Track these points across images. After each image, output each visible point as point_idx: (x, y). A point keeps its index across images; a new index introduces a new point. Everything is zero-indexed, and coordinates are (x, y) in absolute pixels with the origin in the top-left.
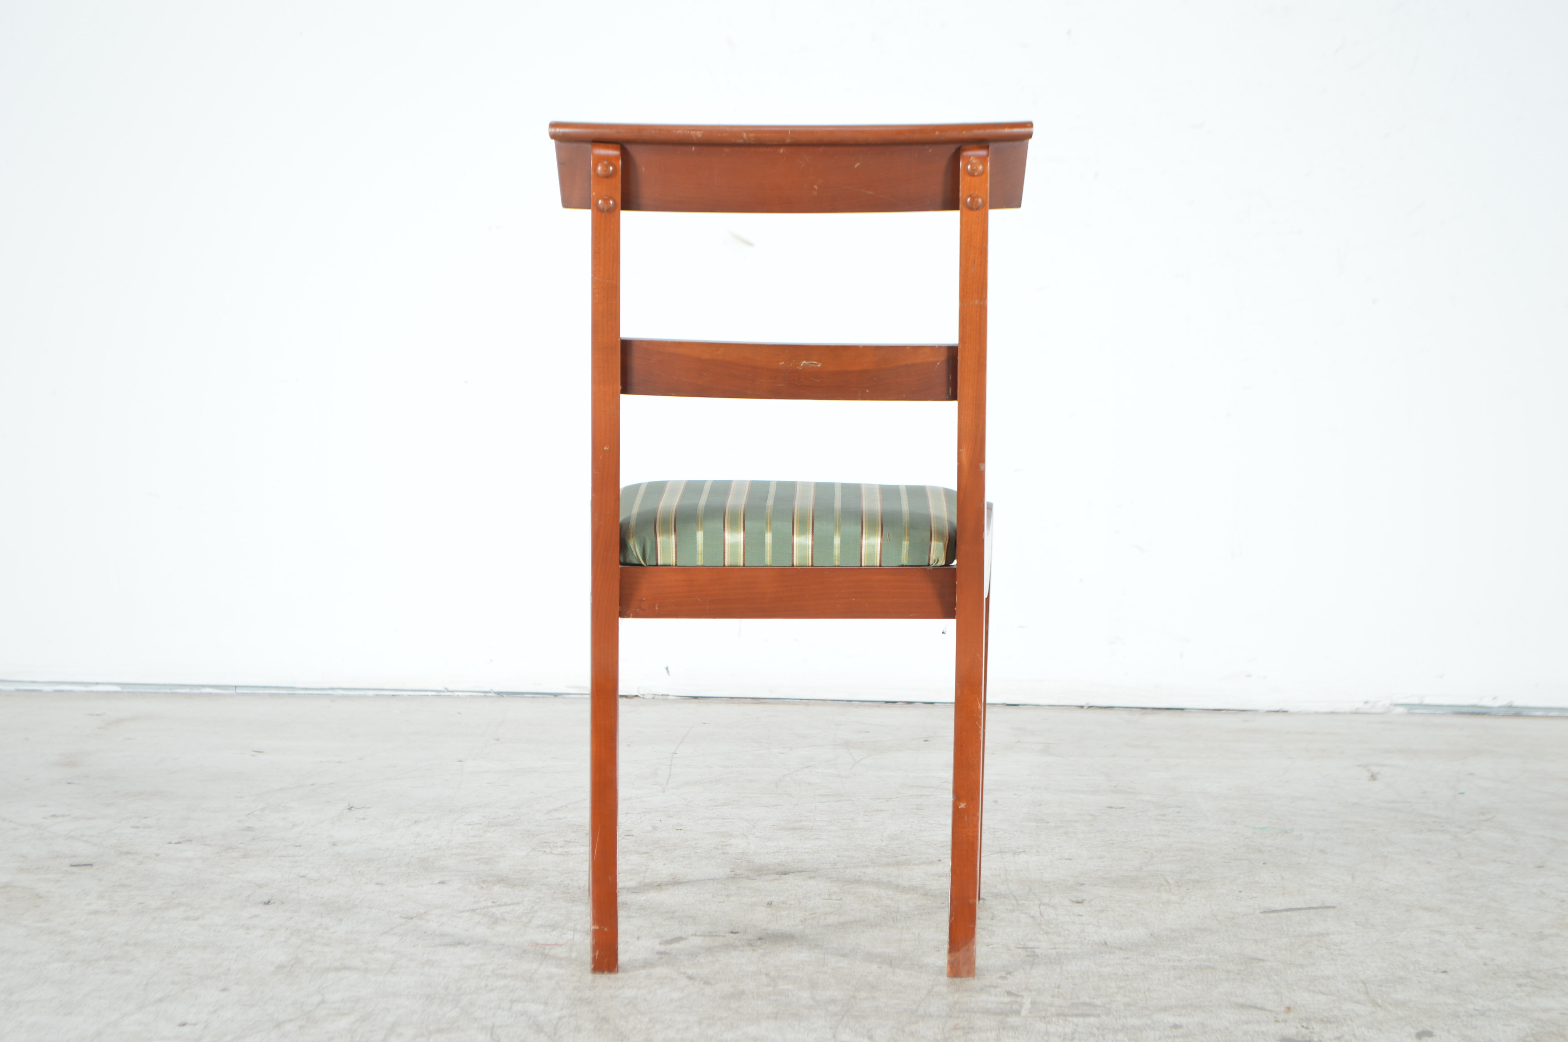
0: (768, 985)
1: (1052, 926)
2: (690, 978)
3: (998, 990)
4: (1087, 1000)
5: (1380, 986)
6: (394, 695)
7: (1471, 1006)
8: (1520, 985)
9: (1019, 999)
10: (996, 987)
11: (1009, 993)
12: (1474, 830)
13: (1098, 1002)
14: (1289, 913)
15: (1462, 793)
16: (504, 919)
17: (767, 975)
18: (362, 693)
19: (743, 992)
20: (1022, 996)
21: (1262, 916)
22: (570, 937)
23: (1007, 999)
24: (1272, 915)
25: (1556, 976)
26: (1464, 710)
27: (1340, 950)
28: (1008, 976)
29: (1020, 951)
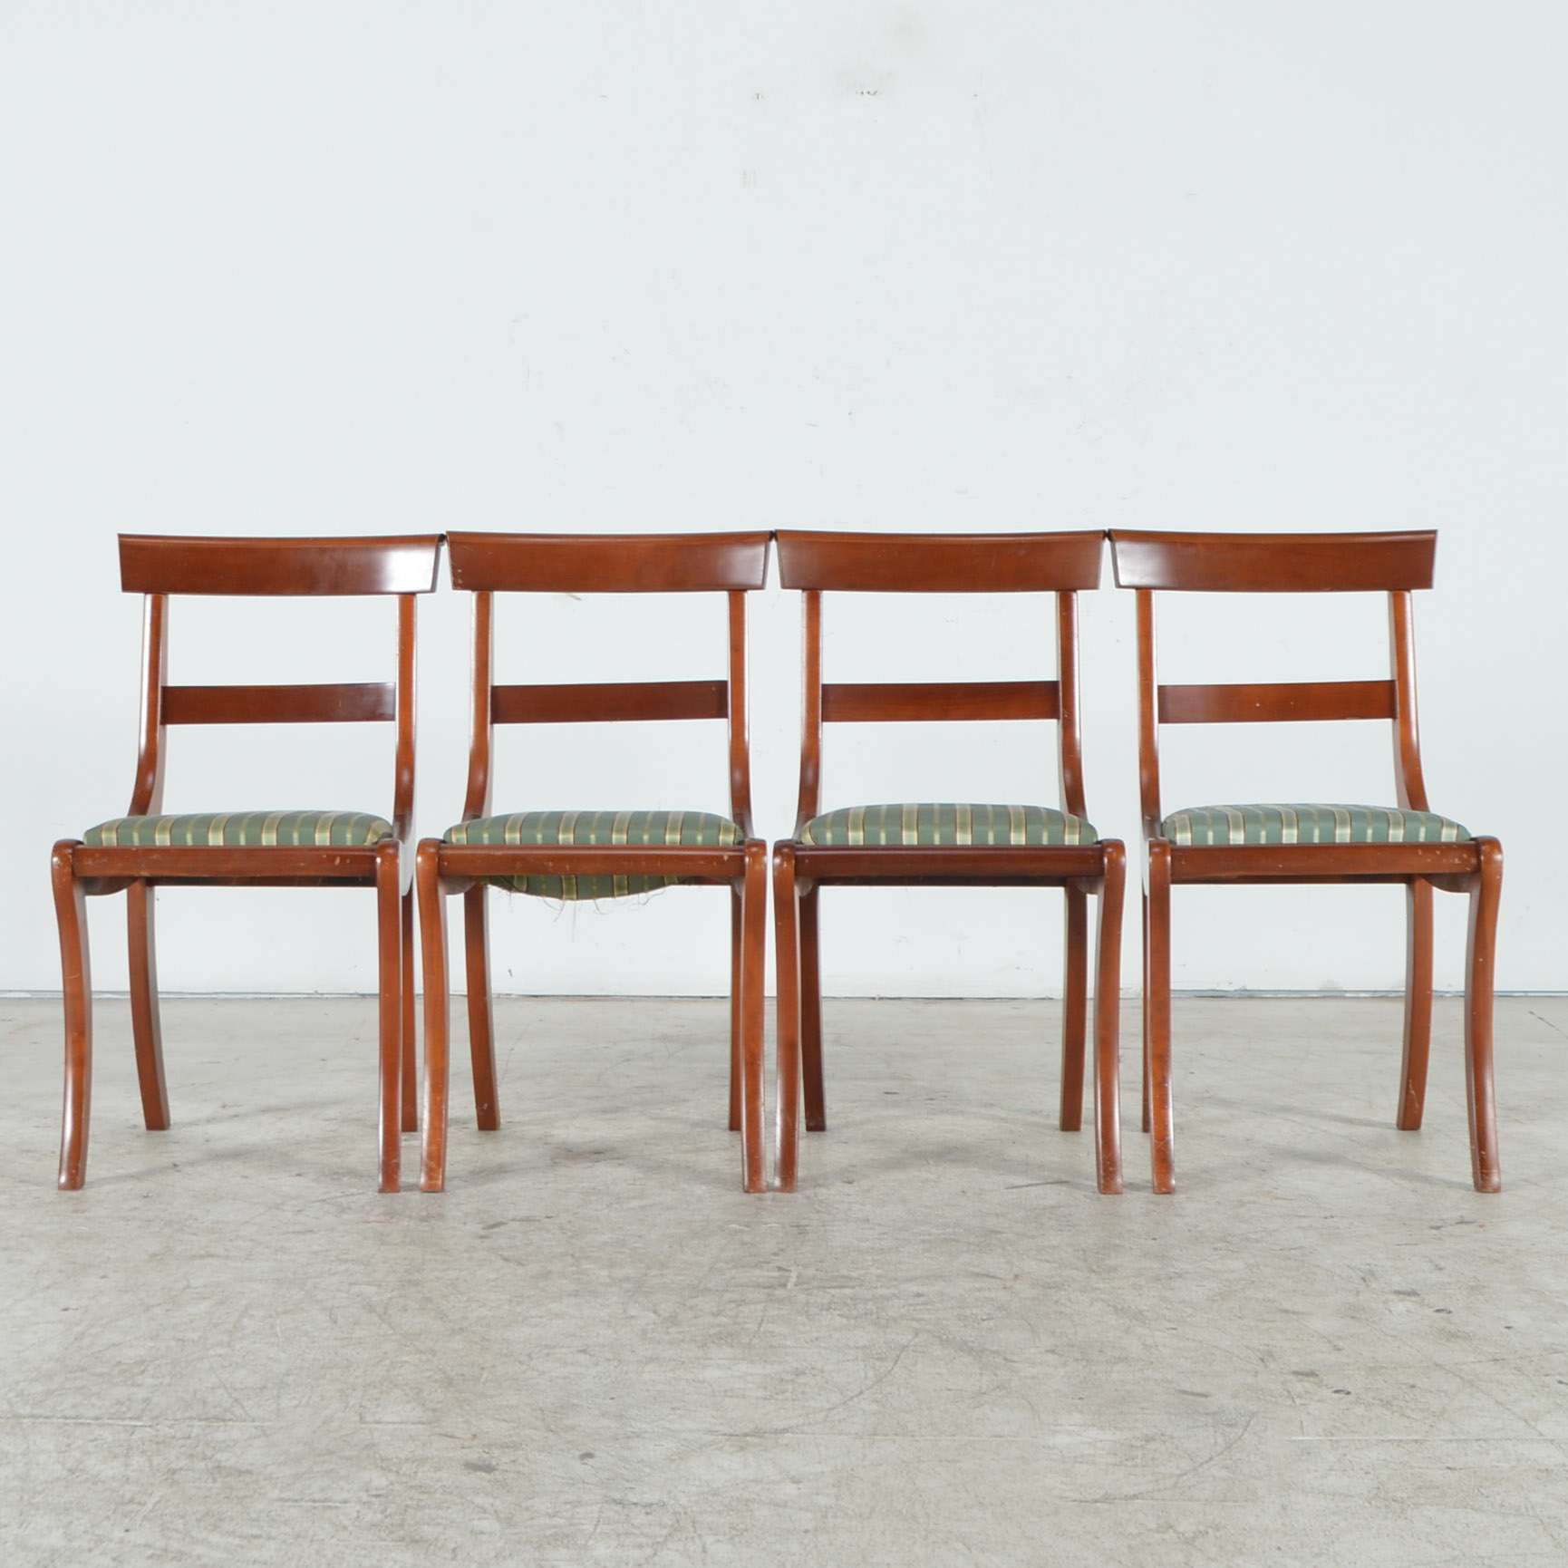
0: (572, 1265)
1: (823, 1205)
2: (506, 1260)
3: (771, 1265)
4: (845, 1272)
5: (1097, 1253)
6: (271, 999)
7: (1172, 1270)
8: (1215, 1249)
9: (786, 1274)
10: (769, 1263)
11: (780, 1269)
12: (1197, 1107)
13: (854, 1274)
14: (1029, 1188)
15: (1192, 1073)
16: (349, 1208)
17: (573, 1256)
18: (242, 996)
19: (550, 1272)
20: (790, 1271)
21: (1005, 1191)
22: (406, 1224)
23: (777, 1274)
24: (1014, 1190)
25: (1248, 1239)
26: (1205, 994)
27: (1068, 1221)
28: (781, 1253)
29: (793, 1229)
